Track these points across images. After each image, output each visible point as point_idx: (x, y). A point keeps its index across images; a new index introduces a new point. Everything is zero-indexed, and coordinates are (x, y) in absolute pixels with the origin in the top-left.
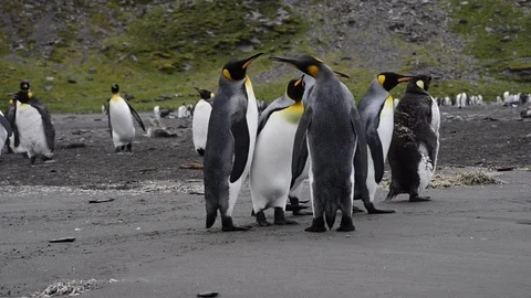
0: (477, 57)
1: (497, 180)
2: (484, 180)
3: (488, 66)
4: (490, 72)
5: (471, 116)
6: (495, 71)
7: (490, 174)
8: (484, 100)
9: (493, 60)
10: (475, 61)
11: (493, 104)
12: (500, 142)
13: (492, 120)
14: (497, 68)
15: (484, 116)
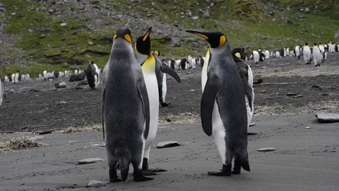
0: (24, 49)
1: (39, 143)
2: (29, 145)
3: (32, 55)
4: (33, 58)
5: (21, 89)
6: (37, 58)
7: (33, 138)
8: (30, 77)
9: (34, 51)
10: (23, 52)
11: (37, 79)
12: (41, 108)
13: (35, 91)
14: (37, 55)
15: (30, 88)
